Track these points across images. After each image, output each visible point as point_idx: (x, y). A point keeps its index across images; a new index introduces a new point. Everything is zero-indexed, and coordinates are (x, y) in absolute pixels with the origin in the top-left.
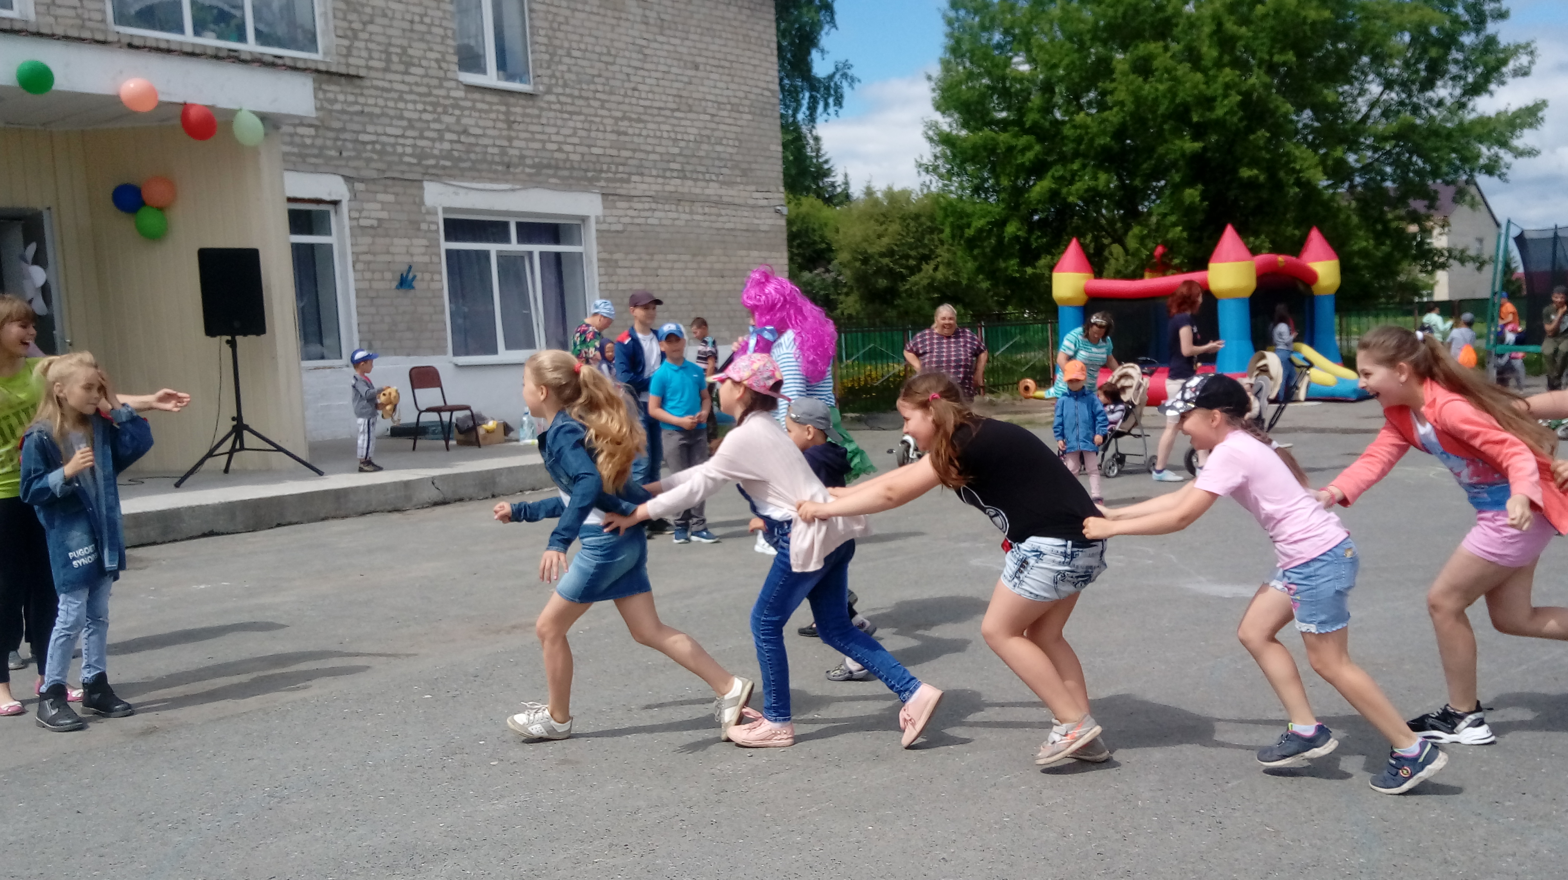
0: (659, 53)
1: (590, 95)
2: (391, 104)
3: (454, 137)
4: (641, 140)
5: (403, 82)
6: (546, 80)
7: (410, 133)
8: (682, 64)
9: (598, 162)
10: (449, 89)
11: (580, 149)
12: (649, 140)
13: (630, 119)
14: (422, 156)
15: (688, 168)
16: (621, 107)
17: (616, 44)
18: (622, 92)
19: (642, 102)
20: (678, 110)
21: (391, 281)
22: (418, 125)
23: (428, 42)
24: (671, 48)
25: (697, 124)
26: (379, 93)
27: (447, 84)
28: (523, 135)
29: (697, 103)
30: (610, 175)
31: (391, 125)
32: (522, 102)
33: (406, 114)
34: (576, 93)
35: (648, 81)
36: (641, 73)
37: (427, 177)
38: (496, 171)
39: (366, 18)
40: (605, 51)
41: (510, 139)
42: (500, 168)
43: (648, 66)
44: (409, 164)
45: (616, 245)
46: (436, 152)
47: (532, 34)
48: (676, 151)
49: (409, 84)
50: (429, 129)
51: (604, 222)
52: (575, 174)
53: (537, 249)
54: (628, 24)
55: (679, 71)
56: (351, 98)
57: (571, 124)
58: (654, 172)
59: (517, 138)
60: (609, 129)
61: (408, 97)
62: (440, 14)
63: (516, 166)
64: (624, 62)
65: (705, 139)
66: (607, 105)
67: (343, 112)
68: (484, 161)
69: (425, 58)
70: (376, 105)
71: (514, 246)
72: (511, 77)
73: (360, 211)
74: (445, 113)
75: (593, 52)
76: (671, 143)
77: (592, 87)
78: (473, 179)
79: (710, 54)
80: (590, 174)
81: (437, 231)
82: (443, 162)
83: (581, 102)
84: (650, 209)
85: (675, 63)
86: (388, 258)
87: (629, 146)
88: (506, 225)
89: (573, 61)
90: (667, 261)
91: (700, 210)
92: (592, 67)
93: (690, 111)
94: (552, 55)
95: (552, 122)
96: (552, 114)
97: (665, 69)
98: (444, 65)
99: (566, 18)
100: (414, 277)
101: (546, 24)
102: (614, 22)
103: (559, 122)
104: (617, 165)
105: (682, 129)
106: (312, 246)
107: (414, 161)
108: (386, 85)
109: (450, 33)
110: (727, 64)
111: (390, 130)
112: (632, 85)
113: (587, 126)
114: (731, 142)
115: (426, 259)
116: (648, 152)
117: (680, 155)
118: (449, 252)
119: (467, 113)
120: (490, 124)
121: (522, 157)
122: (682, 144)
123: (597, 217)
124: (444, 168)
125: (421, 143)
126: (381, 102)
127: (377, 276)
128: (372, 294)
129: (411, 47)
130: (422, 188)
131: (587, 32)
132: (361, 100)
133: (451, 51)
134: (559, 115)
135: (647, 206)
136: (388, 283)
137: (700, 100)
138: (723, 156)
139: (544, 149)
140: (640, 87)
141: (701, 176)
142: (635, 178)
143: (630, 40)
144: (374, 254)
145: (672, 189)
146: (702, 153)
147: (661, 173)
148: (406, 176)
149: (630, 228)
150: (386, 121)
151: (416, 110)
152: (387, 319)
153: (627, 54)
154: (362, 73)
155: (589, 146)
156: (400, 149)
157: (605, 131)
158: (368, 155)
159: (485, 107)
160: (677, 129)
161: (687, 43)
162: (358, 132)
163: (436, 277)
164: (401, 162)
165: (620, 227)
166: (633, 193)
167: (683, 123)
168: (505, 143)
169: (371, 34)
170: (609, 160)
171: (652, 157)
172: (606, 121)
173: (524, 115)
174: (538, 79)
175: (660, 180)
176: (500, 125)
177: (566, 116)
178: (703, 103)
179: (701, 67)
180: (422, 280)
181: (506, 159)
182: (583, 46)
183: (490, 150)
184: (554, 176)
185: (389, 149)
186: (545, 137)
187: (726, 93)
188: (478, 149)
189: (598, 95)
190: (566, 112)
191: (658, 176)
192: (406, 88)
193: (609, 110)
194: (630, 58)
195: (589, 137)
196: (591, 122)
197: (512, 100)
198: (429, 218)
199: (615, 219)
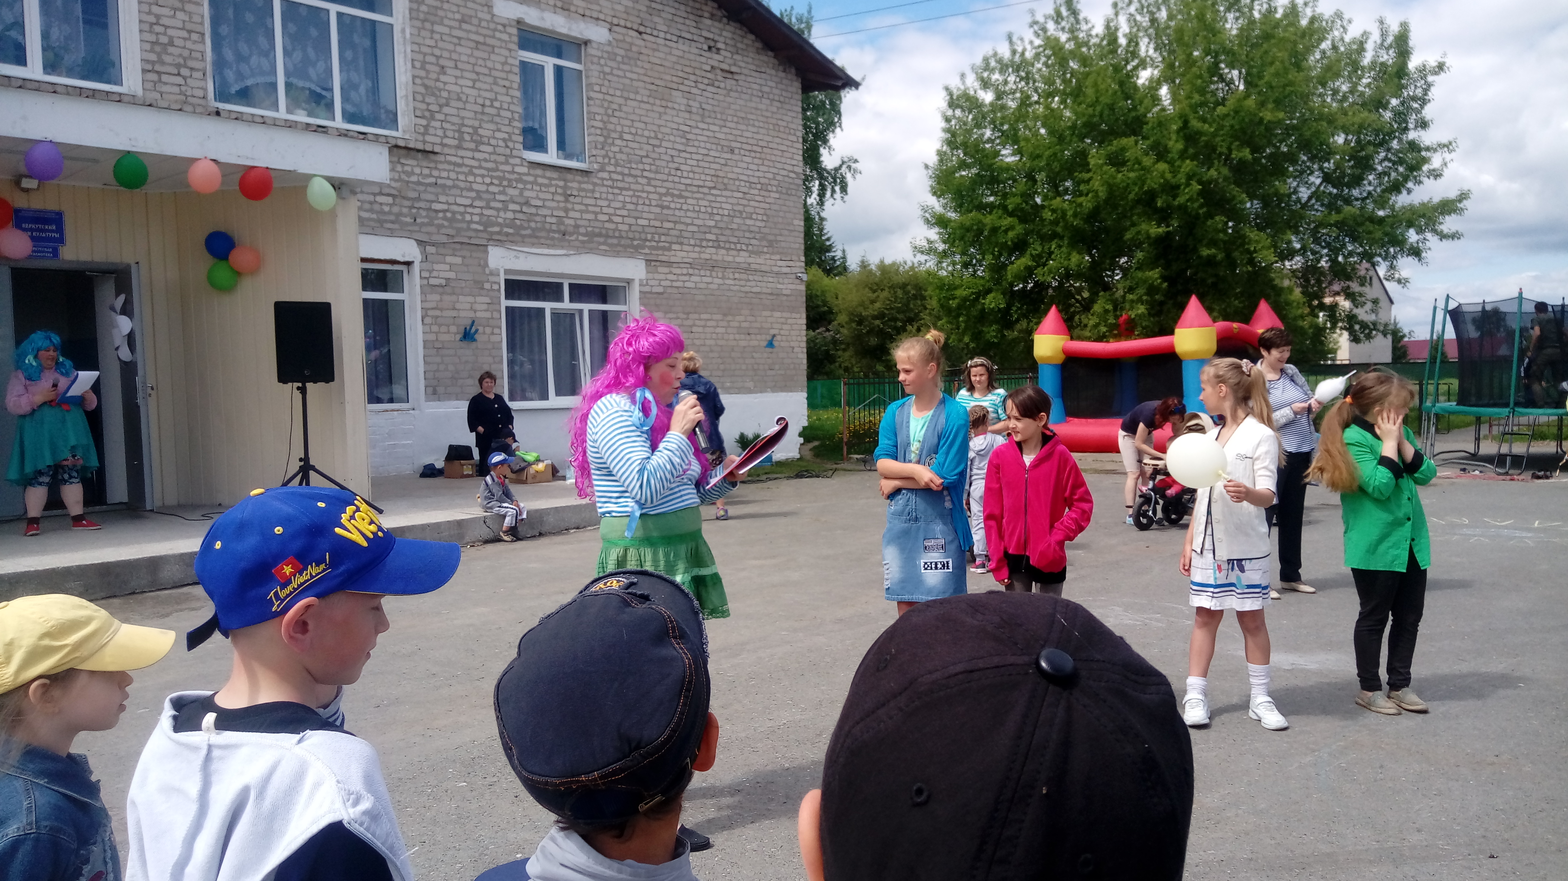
0: (700, 138)
1: (639, 173)
2: (462, 177)
3: (517, 208)
4: (682, 213)
5: (473, 158)
6: (600, 159)
7: (477, 203)
8: (719, 148)
9: (643, 232)
10: (514, 165)
11: (627, 220)
12: (689, 214)
13: (673, 195)
14: (487, 224)
15: (722, 238)
16: (666, 184)
17: (663, 130)
18: (667, 170)
19: (683, 181)
20: (714, 188)
21: (455, 334)
22: (485, 196)
23: (497, 123)
24: (711, 134)
25: (730, 200)
26: (452, 167)
27: (512, 161)
28: (577, 207)
29: (731, 182)
30: (654, 244)
31: (461, 196)
32: (579, 178)
33: (475, 186)
34: (626, 171)
35: (689, 162)
36: (683, 155)
37: (491, 243)
38: (553, 239)
39: (444, 101)
40: (653, 135)
41: (566, 210)
42: (556, 235)
43: (689, 149)
44: (476, 231)
45: (656, 305)
46: (500, 220)
47: (589, 119)
48: (712, 223)
49: (479, 160)
50: (495, 200)
51: (647, 284)
52: (623, 242)
53: (586, 307)
54: (674, 113)
55: (717, 155)
56: (426, 171)
57: (621, 198)
58: (692, 242)
59: (573, 210)
60: (654, 203)
61: (476, 171)
62: (508, 99)
63: (571, 234)
64: (670, 145)
65: (738, 214)
66: (653, 183)
67: (419, 183)
68: (543, 229)
69: (494, 138)
70: (448, 178)
71: (566, 305)
72: (568, 157)
73: (431, 271)
74: (509, 186)
75: (642, 136)
76: (707, 217)
77: (641, 166)
78: (533, 245)
79: (744, 140)
80: (635, 243)
81: (499, 290)
82: (506, 230)
83: (631, 179)
84: (688, 274)
85: (714, 147)
86: (454, 313)
87: (671, 218)
88: (559, 286)
89: (624, 143)
90: (700, 319)
91: (731, 276)
92: (641, 149)
93: (726, 189)
94: (606, 138)
95: (604, 196)
96: (604, 189)
97: (705, 152)
98: (511, 144)
99: (620, 105)
100: (477, 331)
101: (602, 111)
102: (662, 110)
103: (610, 197)
104: (660, 235)
105: (718, 205)
106: (386, 301)
107: (481, 228)
108: (459, 161)
109: (516, 116)
110: (759, 149)
111: (460, 200)
112: (676, 165)
113: (634, 200)
114: (760, 217)
115: (488, 315)
116: (688, 225)
117: (715, 227)
118: (507, 308)
119: (529, 186)
120: (550, 196)
121: (577, 226)
122: (718, 218)
123: (641, 280)
124: (507, 234)
125: (486, 212)
126: (453, 175)
127: (444, 329)
128: (438, 345)
129: (481, 127)
130: (487, 252)
131: (637, 118)
132: (435, 173)
133: (517, 132)
134: (610, 190)
135: (685, 271)
136: (452, 335)
137: (734, 180)
138: (752, 229)
139: (596, 220)
140: (683, 167)
141: (733, 246)
142: (674, 247)
143: (675, 126)
144: (441, 310)
145: (708, 257)
146: (735, 226)
147: (698, 242)
148: (473, 241)
149: (669, 290)
150: (458, 192)
151: (484, 183)
152: (451, 368)
153: (672, 138)
154: (437, 149)
155: (637, 218)
156: (468, 217)
157: (650, 205)
158: (440, 222)
159: (546, 181)
160: (714, 205)
161: (724, 130)
162: (433, 202)
163: (496, 331)
164: (469, 229)
165: (661, 290)
166: (673, 259)
167: (719, 199)
168: (562, 214)
169: (446, 115)
170: (653, 230)
171: (691, 228)
172: (651, 196)
173: (580, 190)
174: (593, 159)
175: (697, 249)
176: (558, 198)
177: (616, 191)
178: (737, 183)
179: (737, 151)
180: (484, 333)
181: (562, 228)
182: (633, 131)
183: (548, 219)
184: (604, 244)
185: (459, 217)
186: (598, 209)
187: (757, 174)
188: (538, 219)
189: (645, 174)
190: (617, 188)
191: (694, 246)
192: (474, 163)
193: (655, 187)
194: (674, 142)
195: (636, 210)
196: (639, 197)
197: (569, 176)
198: (492, 279)
199: (657, 283)
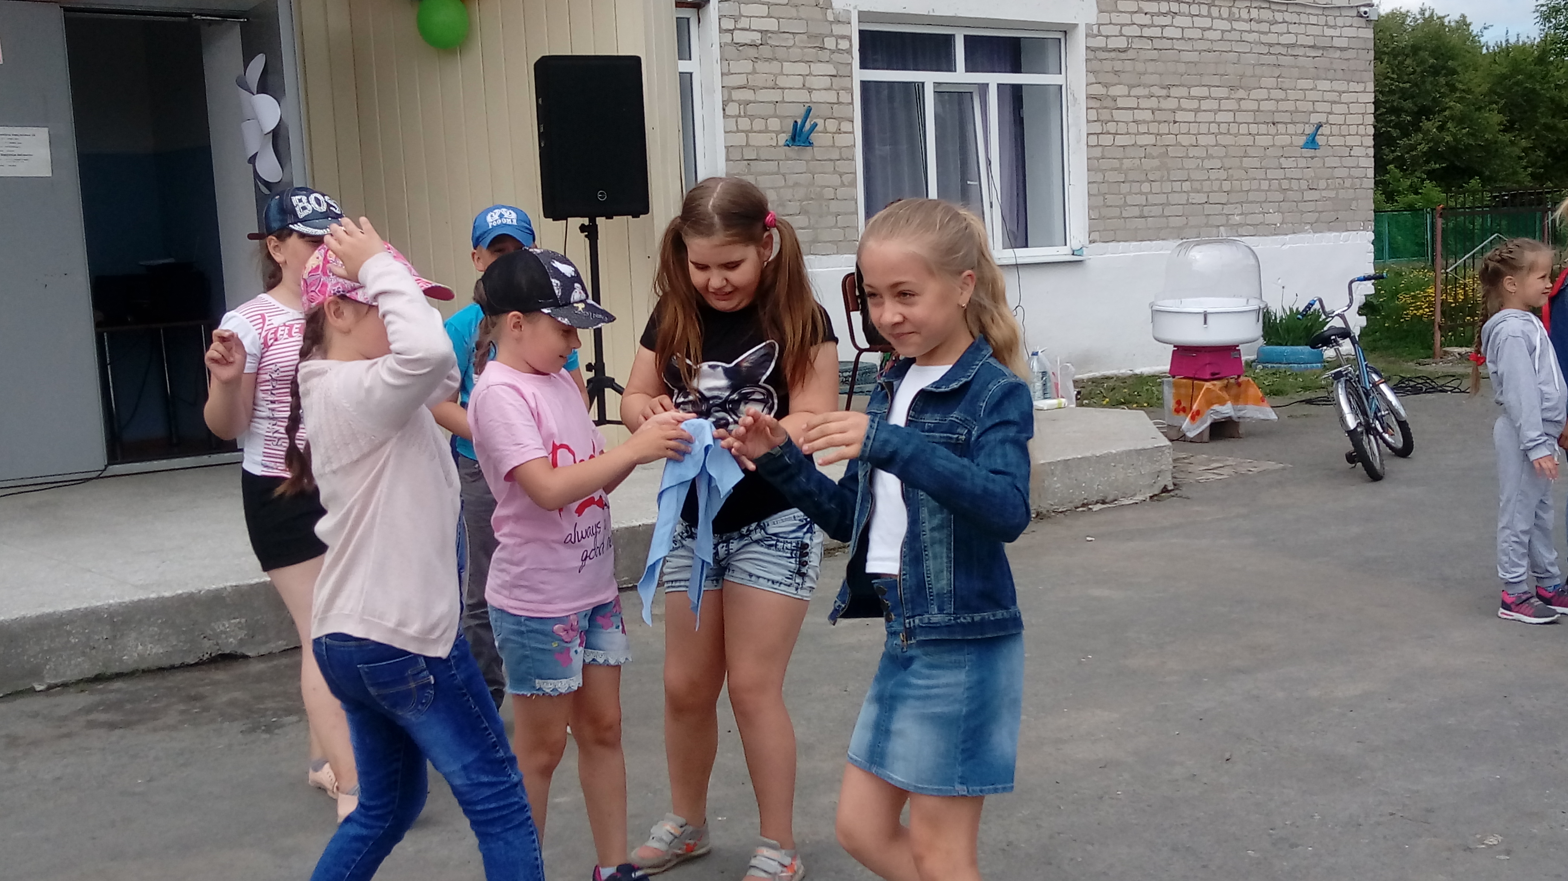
21: (778, 133)
45: (1116, 73)
51: (1100, 34)
53: (993, 80)
71: (960, 76)
81: (849, 51)
84: (1169, 12)
86: (775, 95)
88: (949, 40)
90: (1190, 98)
91: (1244, 14)
100: (816, 125)
115: (831, 97)
118: (865, 85)
123: (1089, 26)
127: (758, 124)
135: (1164, 7)
136: (773, 136)
144: (755, 89)
149: (1137, 44)
165: (1122, 43)
180: (825, 131)
198: (838, 30)
199: (1115, 30)
